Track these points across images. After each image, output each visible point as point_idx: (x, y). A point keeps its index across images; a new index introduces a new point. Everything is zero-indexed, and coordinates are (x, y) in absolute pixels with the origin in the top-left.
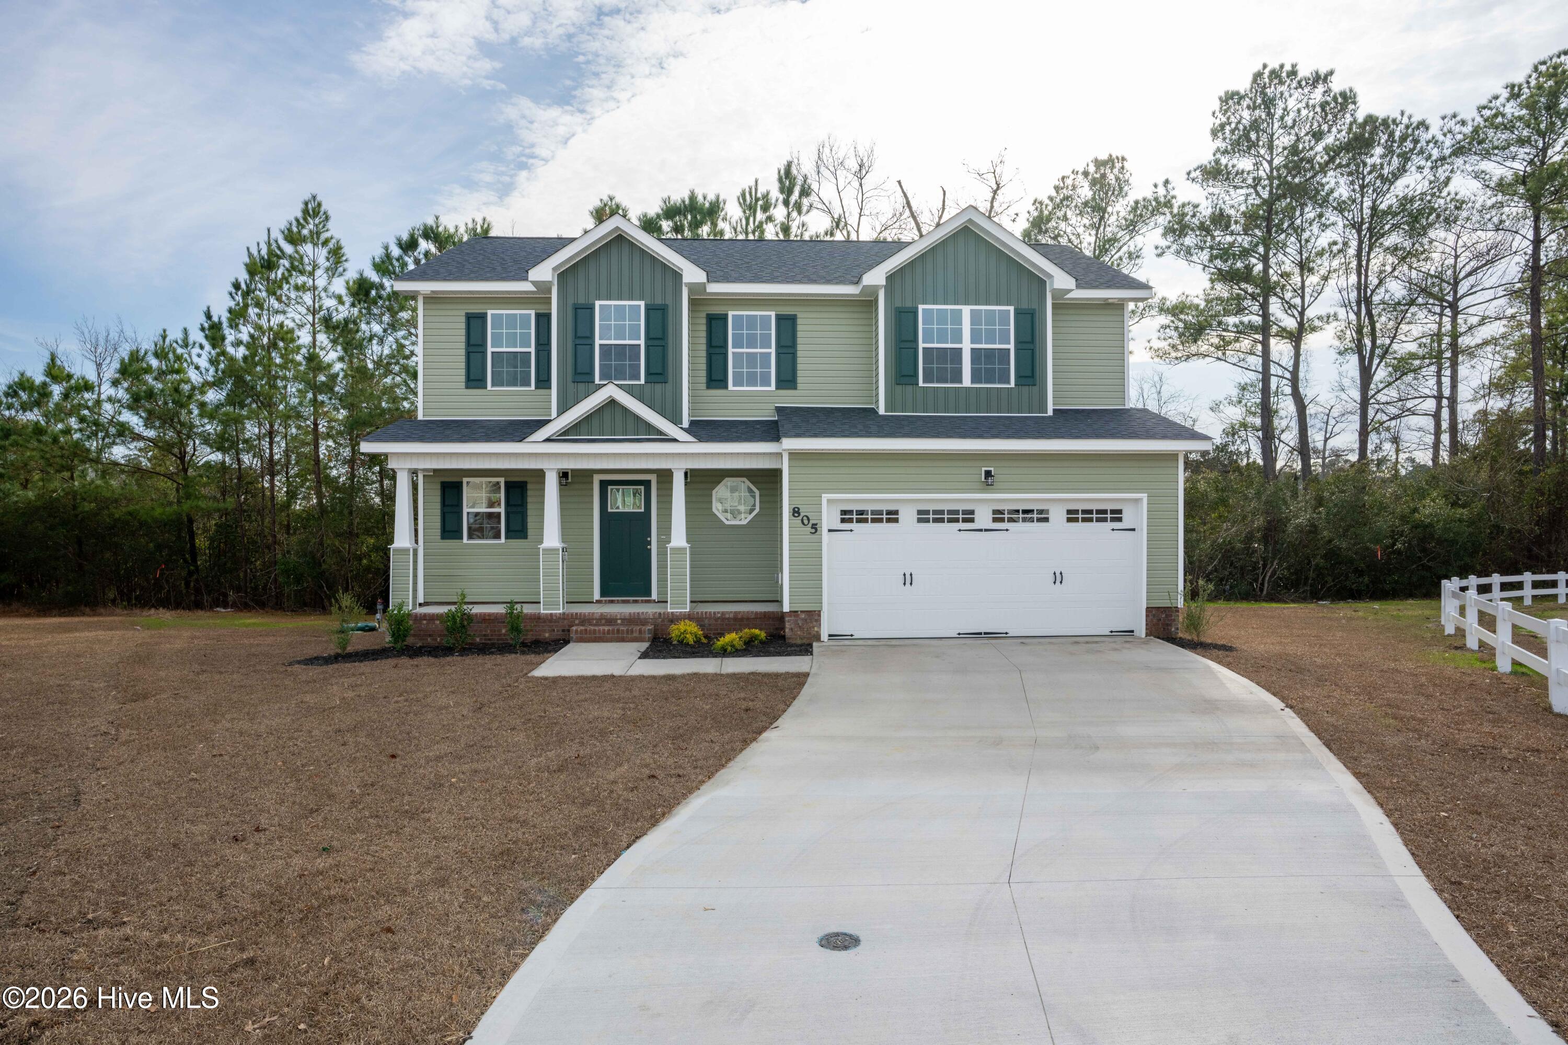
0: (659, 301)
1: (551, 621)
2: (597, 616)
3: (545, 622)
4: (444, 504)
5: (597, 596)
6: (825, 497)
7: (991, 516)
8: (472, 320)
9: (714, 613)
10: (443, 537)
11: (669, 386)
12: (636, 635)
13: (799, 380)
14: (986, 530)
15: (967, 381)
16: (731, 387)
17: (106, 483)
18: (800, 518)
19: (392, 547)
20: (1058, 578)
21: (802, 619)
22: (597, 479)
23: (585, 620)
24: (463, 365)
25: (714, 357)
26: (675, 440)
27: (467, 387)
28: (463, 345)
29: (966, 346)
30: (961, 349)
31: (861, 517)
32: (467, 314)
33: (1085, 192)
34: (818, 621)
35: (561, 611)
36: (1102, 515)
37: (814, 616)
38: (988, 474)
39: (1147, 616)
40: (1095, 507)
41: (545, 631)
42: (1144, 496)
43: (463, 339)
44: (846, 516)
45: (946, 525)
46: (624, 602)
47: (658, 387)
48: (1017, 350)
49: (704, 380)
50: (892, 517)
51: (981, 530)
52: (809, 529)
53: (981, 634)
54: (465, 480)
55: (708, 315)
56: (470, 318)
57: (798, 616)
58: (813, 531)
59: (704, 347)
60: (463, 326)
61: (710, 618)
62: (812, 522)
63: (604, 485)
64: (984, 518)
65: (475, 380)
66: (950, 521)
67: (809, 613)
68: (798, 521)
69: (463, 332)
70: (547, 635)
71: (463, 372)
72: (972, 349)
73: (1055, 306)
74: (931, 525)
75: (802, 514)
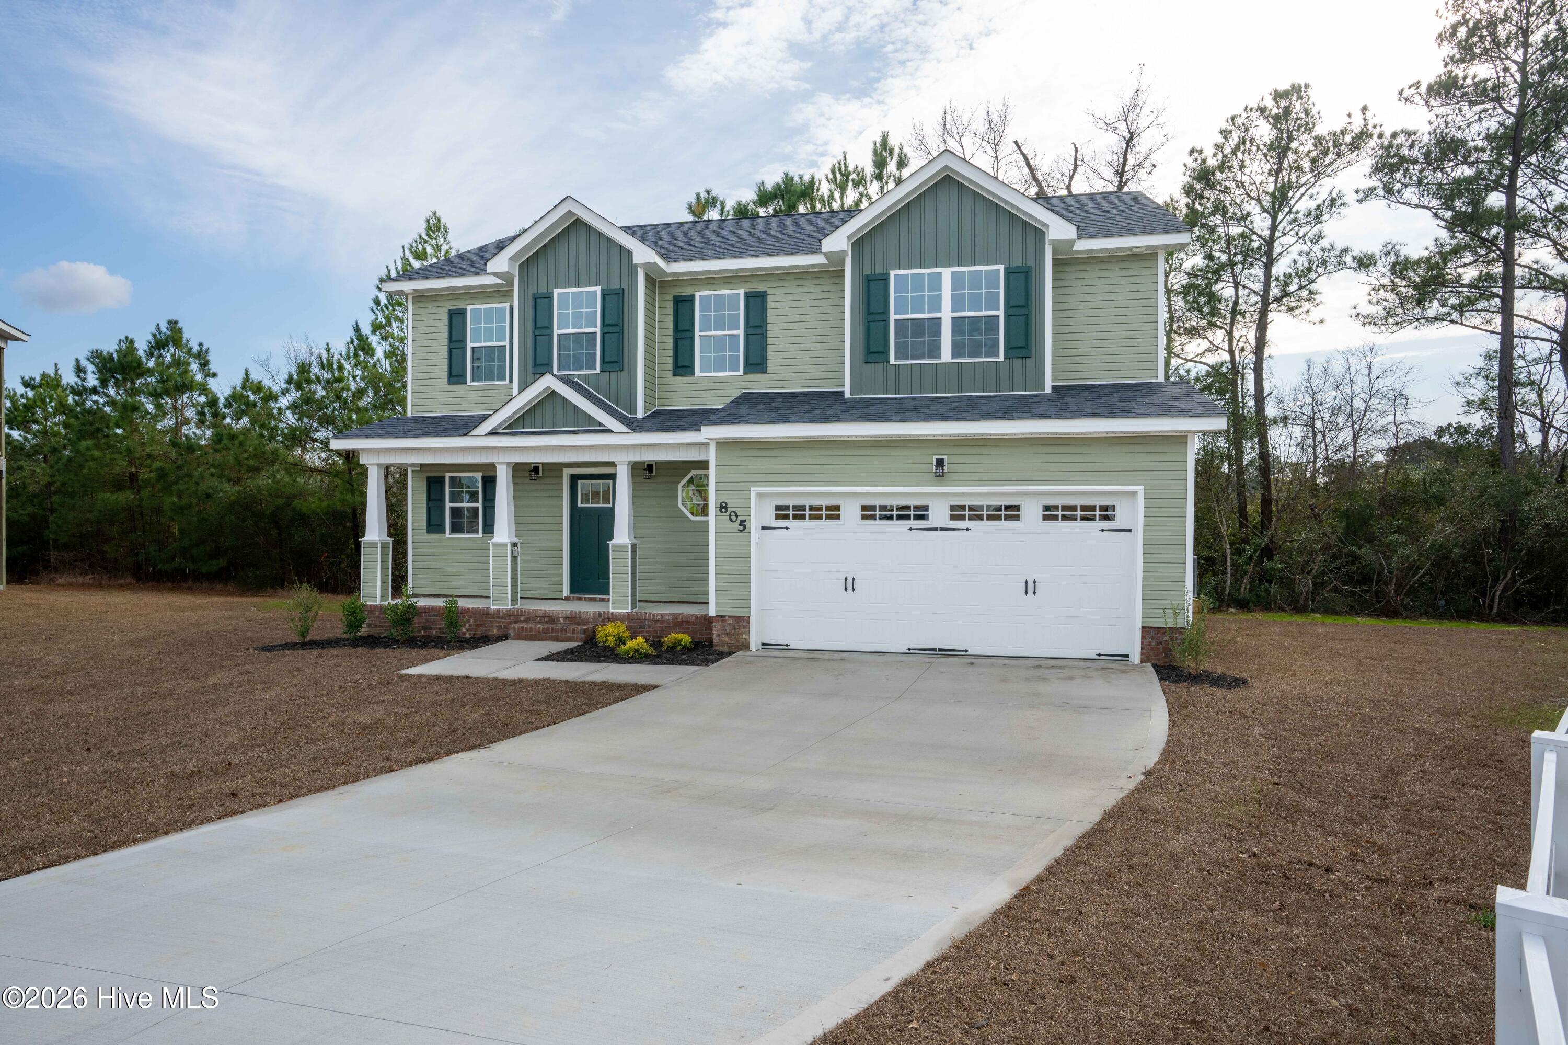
0: (615, 286)
1: (498, 617)
2: (540, 613)
3: (493, 618)
4: (429, 499)
5: (566, 592)
6: (754, 491)
7: (948, 513)
8: (454, 317)
9: (654, 615)
10: (428, 532)
11: (624, 375)
12: (569, 634)
13: (769, 363)
14: (942, 529)
15: (946, 355)
16: (698, 373)
17: (293, 480)
18: (728, 514)
19: (363, 540)
20: (1030, 588)
21: (730, 625)
22: (566, 472)
23: (530, 617)
24: (446, 362)
25: (680, 342)
26: (610, 431)
27: (449, 383)
28: (446, 342)
29: (946, 315)
30: (940, 318)
31: (799, 513)
32: (449, 310)
33: (1264, 132)
34: (747, 628)
35: (509, 607)
36: (1088, 513)
37: (742, 622)
38: (940, 463)
39: (1143, 637)
40: (1079, 502)
41: (492, 627)
42: (1140, 489)
43: (446, 335)
44: (782, 513)
45: (895, 523)
46: (591, 599)
47: (614, 376)
48: (1008, 316)
49: (670, 367)
50: (834, 513)
51: (936, 529)
52: (736, 526)
53: (935, 650)
54: (448, 475)
55: (675, 297)
56: (452, 314)
57: (725, 621)
58: (742, 528)
59: (671, 332)
60: (446, 322)
61: (649, 621)
62: (740, 518)
63: (574, 478)
64: (939, 514)
65: (456, 376)
66: (900, 517)
67: (737, 618)
68: (725, 517)
69: (446, 329)
70: (495, 631)
71: (446, 368)
72: (952, 318)
73: (1056, 263)
74: (878, 523)
75: (730, 510)
